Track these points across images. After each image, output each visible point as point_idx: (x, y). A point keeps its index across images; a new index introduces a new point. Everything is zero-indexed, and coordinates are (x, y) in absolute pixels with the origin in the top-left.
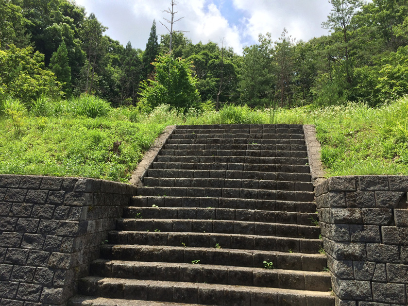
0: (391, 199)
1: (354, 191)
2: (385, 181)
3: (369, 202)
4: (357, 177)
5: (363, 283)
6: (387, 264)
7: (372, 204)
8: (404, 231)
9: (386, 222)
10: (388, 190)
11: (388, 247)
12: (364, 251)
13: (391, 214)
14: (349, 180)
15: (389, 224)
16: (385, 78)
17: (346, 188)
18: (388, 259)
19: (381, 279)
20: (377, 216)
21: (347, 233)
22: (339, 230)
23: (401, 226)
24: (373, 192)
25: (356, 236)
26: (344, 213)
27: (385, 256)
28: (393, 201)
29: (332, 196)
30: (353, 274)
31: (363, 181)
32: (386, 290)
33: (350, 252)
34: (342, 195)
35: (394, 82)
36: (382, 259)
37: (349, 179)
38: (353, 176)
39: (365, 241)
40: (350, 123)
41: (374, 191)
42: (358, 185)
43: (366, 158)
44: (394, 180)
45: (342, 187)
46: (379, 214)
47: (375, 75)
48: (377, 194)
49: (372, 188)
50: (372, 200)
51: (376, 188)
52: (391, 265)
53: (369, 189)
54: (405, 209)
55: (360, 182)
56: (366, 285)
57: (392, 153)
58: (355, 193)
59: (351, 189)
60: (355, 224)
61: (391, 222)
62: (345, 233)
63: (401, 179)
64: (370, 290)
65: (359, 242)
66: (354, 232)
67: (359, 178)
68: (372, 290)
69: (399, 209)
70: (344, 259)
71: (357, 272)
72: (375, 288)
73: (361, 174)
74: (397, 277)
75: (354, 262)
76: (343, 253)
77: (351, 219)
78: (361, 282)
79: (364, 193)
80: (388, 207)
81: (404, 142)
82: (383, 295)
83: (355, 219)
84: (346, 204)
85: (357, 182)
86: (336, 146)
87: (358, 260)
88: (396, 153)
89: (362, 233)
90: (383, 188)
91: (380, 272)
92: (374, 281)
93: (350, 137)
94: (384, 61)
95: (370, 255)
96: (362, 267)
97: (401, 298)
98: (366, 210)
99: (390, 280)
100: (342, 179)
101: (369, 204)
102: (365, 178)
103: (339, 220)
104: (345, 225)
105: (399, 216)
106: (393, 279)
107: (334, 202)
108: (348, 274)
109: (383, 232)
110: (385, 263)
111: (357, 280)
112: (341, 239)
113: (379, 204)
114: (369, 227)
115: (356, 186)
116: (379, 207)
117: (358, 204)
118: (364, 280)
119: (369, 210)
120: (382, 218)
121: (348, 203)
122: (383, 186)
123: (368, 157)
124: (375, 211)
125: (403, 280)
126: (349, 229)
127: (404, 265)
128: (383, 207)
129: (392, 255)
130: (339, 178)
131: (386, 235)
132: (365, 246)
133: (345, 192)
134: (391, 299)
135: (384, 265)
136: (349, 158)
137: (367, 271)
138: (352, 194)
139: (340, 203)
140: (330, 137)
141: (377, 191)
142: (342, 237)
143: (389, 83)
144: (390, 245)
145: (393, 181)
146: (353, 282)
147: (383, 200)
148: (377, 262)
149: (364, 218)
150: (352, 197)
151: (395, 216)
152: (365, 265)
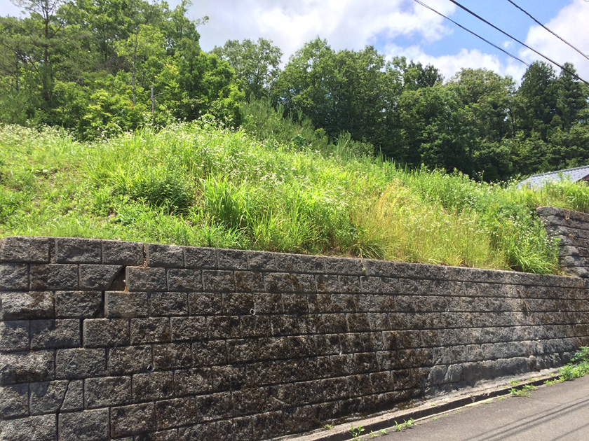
0: (103, 276)
1: (45, 263)
2: (96, 247)
3: (69, 281)
4: (52, 240)
5: (43, 419)
6: (87, 380)
7: (72, 285)
8: (116, 324)
9: (91, 313)
10: (100, 263)
11: (91, 352)
12: (51, 364)
13: (100, 300)
14: (39, 244)
15: (95, 316)
16: (99, 107)
17: (32, 257)
18: (89, 372)
19: (75, 406)
20: (78, 303)
21: (25, 335)
22: (11, 332)
23: (113, 318)
24: (76, 266)
25: (41, 339)
26: (22, 301)
27: (85, 368)
28: (105, 280)
29: (5, 270)
30: (28, 406)
31: (63, 247)
32: (81, 422)
33: (28, 367)
34: (23, 269)
35: (110, 115)
36: (80, 373)
37: (39, 242)
38: (46, 237)
39: (55, 346)
40: (44, 157)
41: (78, 263)
42: (54, 253)
43: (67, 212)
44: (110, 248)
45: (24, 256)
46: (82, 300)
47: (84, 100)
48: (83, 268)
49: (75, 259)
50: (73, 278)
51: (82, 258)
52: (92, 381)
53: (70, 260)
54: (120, 292)
55: (56, 249)
56: (48, 421)
57: (106, 208)
58: (47, 266)
59: (40, 259)
60: (41, 318)
61: (99, 311)
62: (20, 336)
63: (120, 246)
64: (55, 429)
65: (44, 349)
66: (38, 333)
67: (57, 241)
68: (57, 428)
69: (113, 292)
70: (14, 382)
71: (36, 401)
72: (64, 423)
73: (60, 236)
74: (99, 398)
75: (32, 385)
76: (14, 371)
77: (35, 311)
78: (41, 417)
79: (62, 267)
80: (97, 289)
81: (124, 195)
82: (74, 433)
83: (43, 311)
84: (29, 285)
85: (52, 247)
86: (18, 188)
87: (39, 381)
88: (111, 209)
89: (51, 334)
90: (92, 259)
91: (74, 394)
92: (63, 412)
93: (42, 178)
94: (99, 84)
95: (60, 369)
96: (45, 392)
97: (102, 431)
98: (62, 295)
99: (89, 404)
100: (26, 241)
101: (68, 285)
102: (66, 242)
103: (14, 313)
104: (23, 321)
105: (112, 302)
106: (93, 402)
107: (7, 281)
108: (19, 407)
109: (85, 329)
110: (83, 379)
111: (34, 415)
112: (13, 347)
113: (84, 284)
114: (65, 322)
115: (49, 254)
116: (83, 289)
117: (49, 284)
118: (45, 414)
119: (67, 294)
120: (86, 306)
121: (32, 283)
122: (93, 256)
123: (71, 212)
124: (77, 295)
125: (107, 401)
126: (29, 329)
127: (111, 378)
128: (89, 289)
129: (96, 364)
130: (21, 240)
131: (89, 334)
132: (55, 355)
133: (29, 263)
134: (87, 435)
135: (81, 382)
136: (39, 210)
137: (53, 396)
138: (41, 268)
139: (18, 284)
140: (9, 172)
141: (82, 263)
142: (15, 343)
143: (103, 116)
144: (93, 348)
145: (108, 248)
146: (26, 420)
147: (91, 278)
148: (71, 378)
149: (58, 307)
150: (40, 273)
151: (106, 302)
152: (50, 387)
